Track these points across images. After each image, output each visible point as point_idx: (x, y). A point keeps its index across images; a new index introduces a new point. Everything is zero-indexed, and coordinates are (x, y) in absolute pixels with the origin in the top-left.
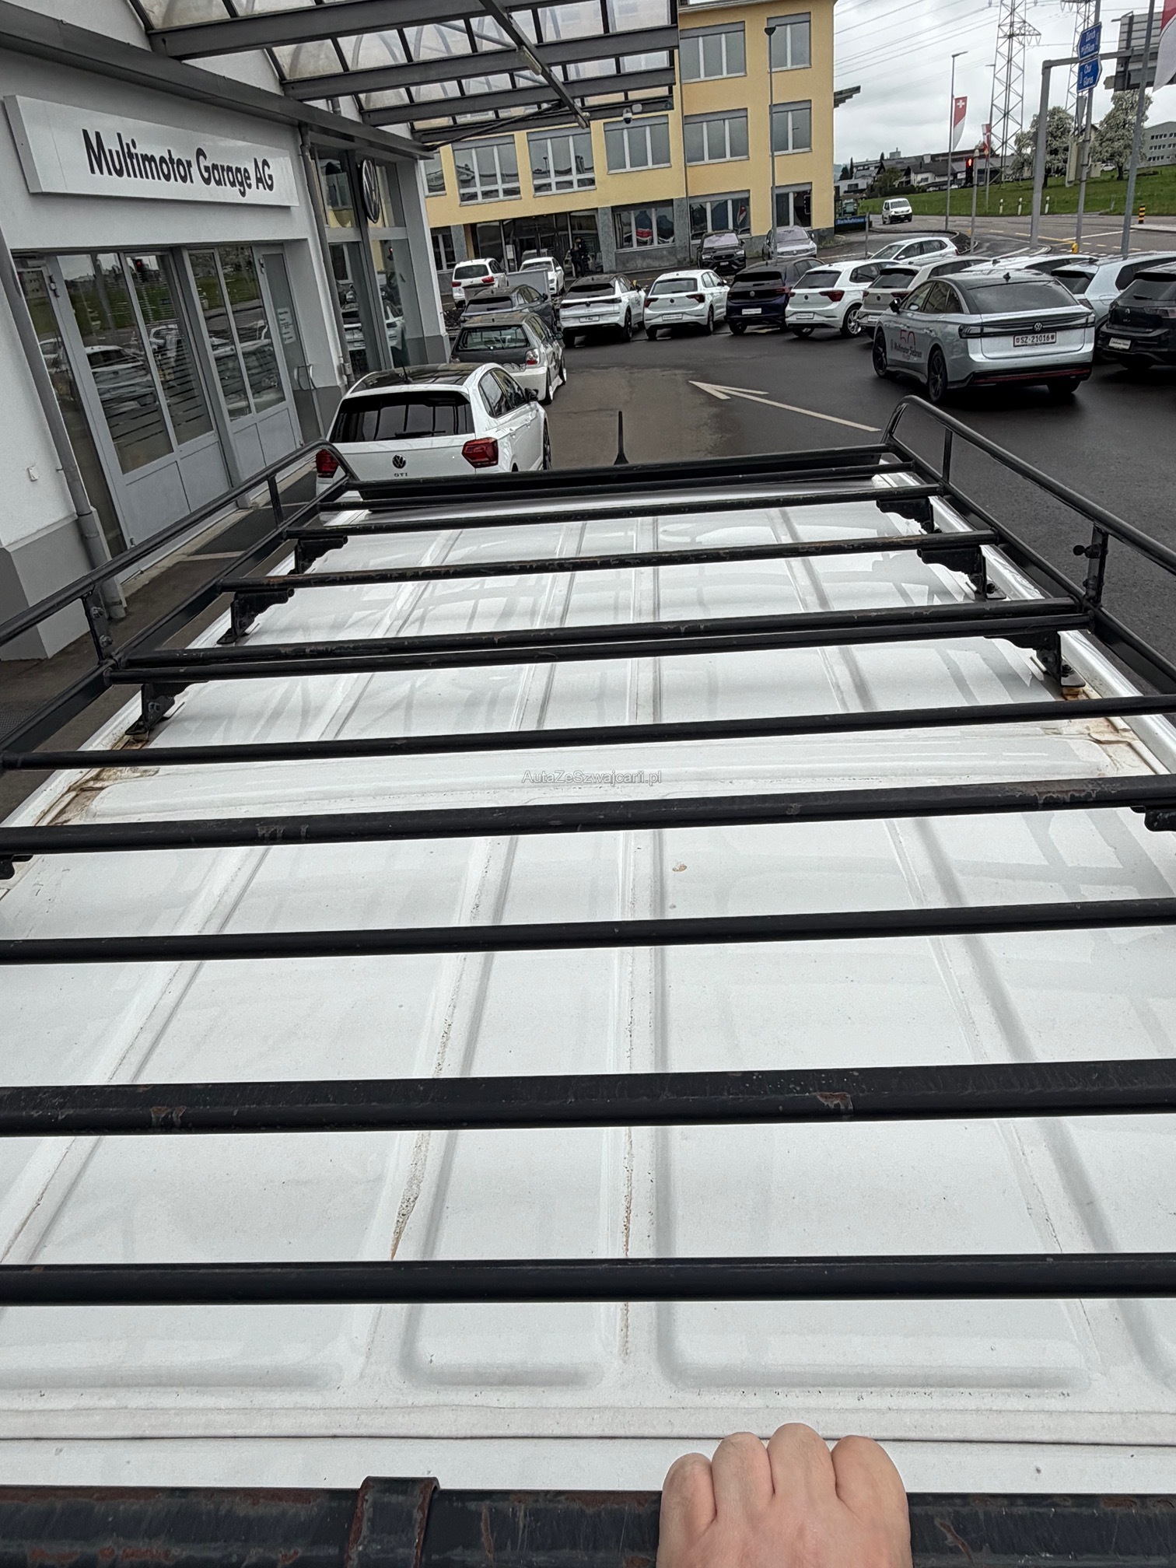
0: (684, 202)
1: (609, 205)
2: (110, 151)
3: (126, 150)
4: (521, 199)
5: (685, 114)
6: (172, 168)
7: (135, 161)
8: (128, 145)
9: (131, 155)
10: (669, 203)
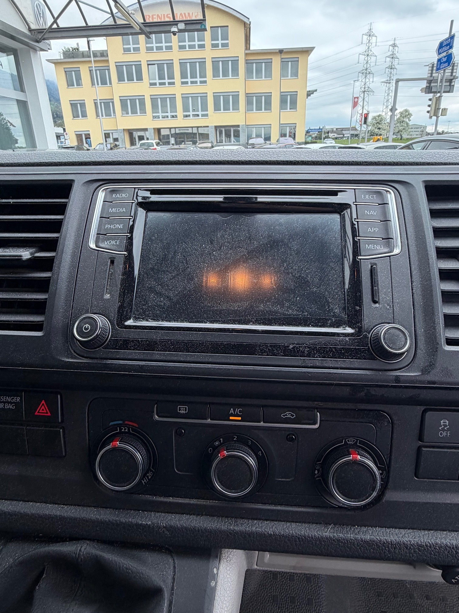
0: (244, 126)
1: (214, 125)
4: (177, 119)
5: (246, 93)
10: (238, 126)
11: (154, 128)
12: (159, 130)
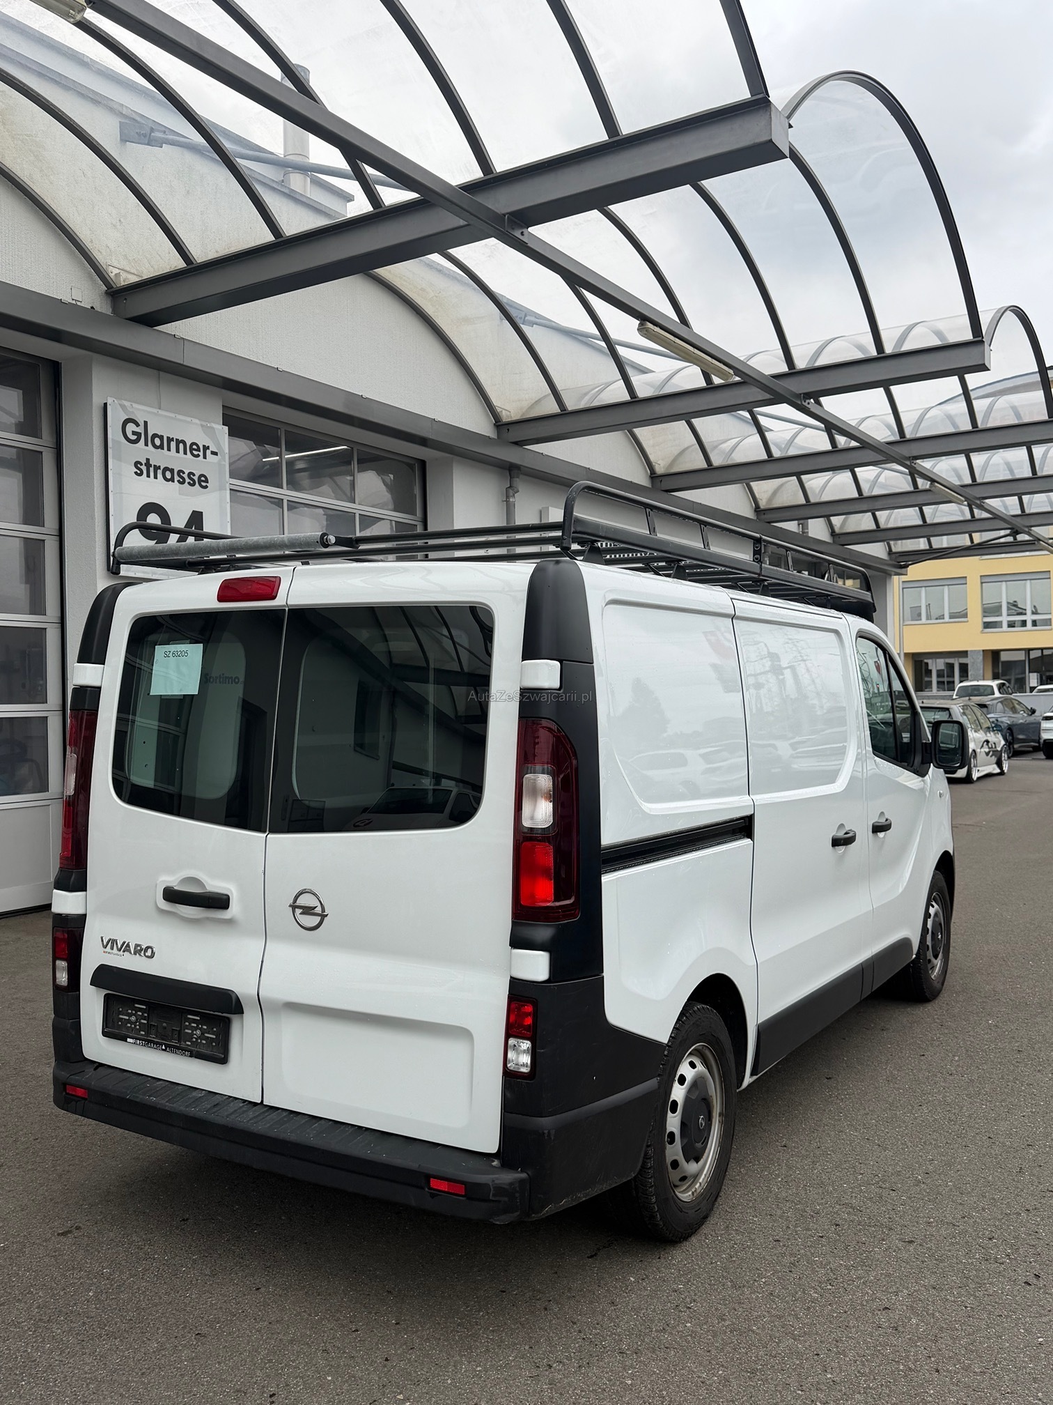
11: (983, 651)
12: (995, 654)
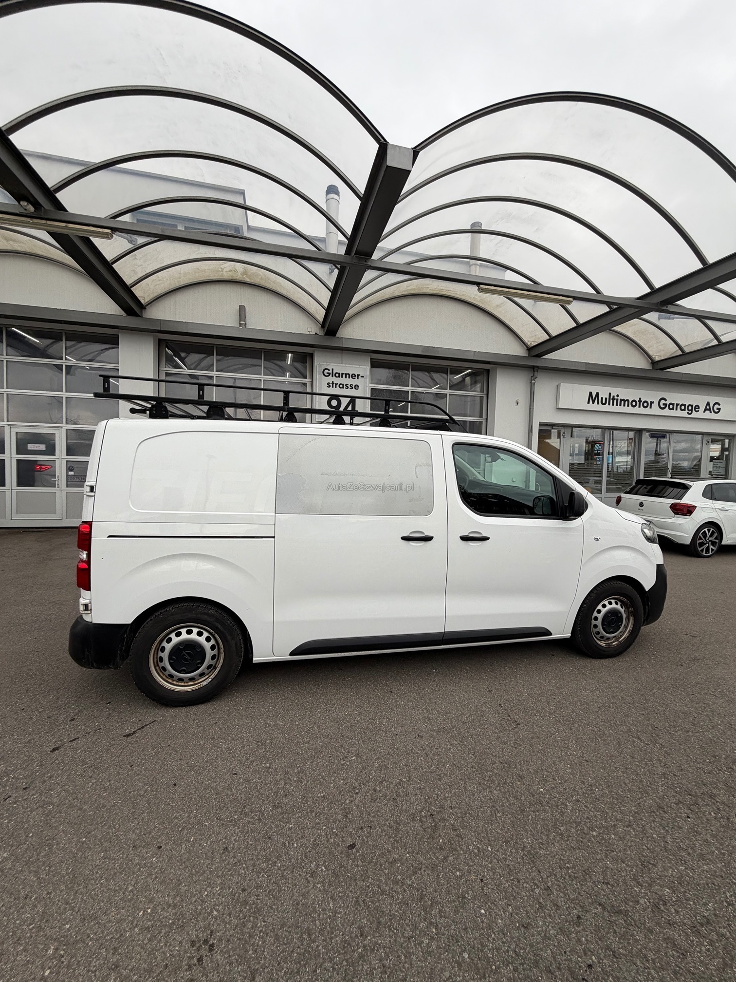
2: (602, 398)
3: (612, 397)
6: (640, 403)
7: (615, 401)
8: (614, 397)
9: (613, 399)
